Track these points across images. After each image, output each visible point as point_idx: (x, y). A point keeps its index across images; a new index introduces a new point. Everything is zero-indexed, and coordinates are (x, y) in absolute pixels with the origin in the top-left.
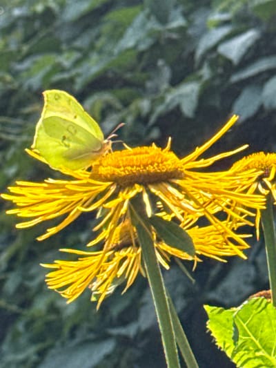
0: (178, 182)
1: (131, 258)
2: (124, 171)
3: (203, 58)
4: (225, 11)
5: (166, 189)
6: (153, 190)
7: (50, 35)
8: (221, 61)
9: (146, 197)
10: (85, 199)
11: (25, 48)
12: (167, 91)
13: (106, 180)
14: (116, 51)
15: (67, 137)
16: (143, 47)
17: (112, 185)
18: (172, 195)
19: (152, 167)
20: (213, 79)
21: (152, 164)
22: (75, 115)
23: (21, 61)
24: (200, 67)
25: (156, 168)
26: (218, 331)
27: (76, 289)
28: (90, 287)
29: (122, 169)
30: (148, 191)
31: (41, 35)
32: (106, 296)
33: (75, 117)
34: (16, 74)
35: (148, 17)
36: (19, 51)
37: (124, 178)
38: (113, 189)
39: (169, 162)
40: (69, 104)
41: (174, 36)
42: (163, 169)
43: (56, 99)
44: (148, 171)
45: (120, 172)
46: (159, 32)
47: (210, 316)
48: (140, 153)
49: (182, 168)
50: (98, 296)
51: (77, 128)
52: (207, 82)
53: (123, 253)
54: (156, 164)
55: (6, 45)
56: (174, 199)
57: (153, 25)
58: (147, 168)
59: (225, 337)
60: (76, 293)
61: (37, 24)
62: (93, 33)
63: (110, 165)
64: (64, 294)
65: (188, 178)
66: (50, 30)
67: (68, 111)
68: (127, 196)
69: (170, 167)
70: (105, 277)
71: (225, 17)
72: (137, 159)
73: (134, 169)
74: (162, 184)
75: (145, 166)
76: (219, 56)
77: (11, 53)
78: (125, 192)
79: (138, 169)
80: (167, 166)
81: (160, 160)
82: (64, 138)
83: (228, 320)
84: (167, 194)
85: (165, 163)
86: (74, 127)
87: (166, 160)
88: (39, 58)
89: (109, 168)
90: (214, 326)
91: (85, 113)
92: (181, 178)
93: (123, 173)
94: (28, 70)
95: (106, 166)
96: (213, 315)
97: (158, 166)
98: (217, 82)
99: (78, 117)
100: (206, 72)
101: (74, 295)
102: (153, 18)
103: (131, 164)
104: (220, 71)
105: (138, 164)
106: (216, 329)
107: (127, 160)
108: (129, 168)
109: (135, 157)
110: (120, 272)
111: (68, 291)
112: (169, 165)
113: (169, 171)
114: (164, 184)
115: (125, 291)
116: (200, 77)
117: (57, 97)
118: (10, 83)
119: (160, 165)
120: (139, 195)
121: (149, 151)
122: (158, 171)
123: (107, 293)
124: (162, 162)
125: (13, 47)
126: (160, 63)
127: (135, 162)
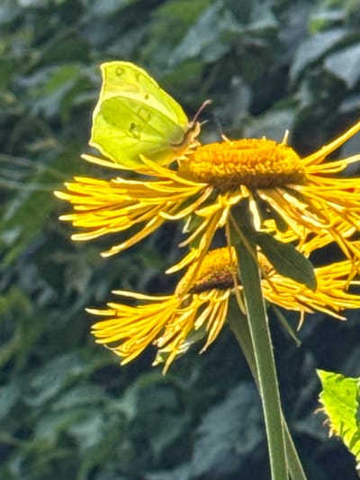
0: (298, 188)
1: (214, 304)
2: (224, 168)
3: (302, 76)
4: (334, 7)
5: (282, 196)
6: (263, 197)
7: (72, 36)
8: (326, 81)
9: (253, 206)
10: (169, 203)
11: (36, 55)
12: (245, 122)
13: (200, 179)
14: (171, 61)
15: (136, 124)
16: (211, 57)
17: (206, 187)
18: (288, 204)
19: (263, 166)
20: (314, 106)
21: (263, 161)
22: (145, 94)
23: (30, 73)
24: (296, 89)
25: (269, 168)
26: (333, 408)
27: (135, 344)
28: (154, 343)
29: (222, 166)
30: (257, 198)
31: (60, 36)
32: (177, 356)
33: (147, 97)
34: (20, 92)
35: (221, 13)
36: (26, 59)
37: (225, 178)
38: (208, 192)
39: (286, 161)
40: (138, 80)
41: (259, 42)
42: (279, 169)
43: (118, 75)
44: (257, 171)
45: (218, 170)
46: (238, 36)
47: (324, 386)
48: (247, 148)
49: (303, 170)
50: (165, 356)
51: (151, 112)
52: (306, 110)
53: (204, 297)
54: (268, 163)
55: (8, 50)
56: (291, 210)
57: (229, 25)
58: (257, 167)
59: (342, 416)
60: (135, 350)
61: (54, 21)
62: (138, 35)
63: (205, 161)
64: (118, 350)
65: (311, 185)
66: (73, 29)
67: (137, 90)
68: (228, 202)
69: (288, 168)
70: (177, 328)
71: (335, 15)
72: (243, 155)
73: (238, 168)
74: (276, 190)
75: (254, 164)
76: (325, 74)
77: (14, 61)
78: (225, 198)
79: (244, 167)
80: (284, 166)
81: (274, 158)
82: (133, 126)
83: (348, 393)
84: (283, 203)
85: (281, 162)
86: (147, 110)
87: (283, 158)
88: (57, 70)
89: (204, 164)
90: (329, 399)
91: (161, 90)
92: (302, 184)
93: (222, 172)
94: (40, 85)
95: (200, 162)
96: (328, 384)
97: (271, 165)
98: (320, 111)
99: (151, 96)
100: (304, 96)
101: (132, 353)
102: (228, 14)
103: (235, 161)
104: (324, 95)
105: (245, 161)
106: (331, 404)
107: (228, 154)
108: (232, 166)
109: (240, 152)
110: (199, 323)
111: (124, 347)
112: (286, 165)
113: (287, 173)
114: (279, 190)
115: (204, 349)
116: (295, 104)
117: (119, 72)
118: (12, 105)
119: (275, 164)
120: (245, 202)
121: (259, 145)
122: (272, 172)
123: (178, 352)
124: (277, 160)
125: (18, 53)
126: (236, 81)
127: (240, 158)
